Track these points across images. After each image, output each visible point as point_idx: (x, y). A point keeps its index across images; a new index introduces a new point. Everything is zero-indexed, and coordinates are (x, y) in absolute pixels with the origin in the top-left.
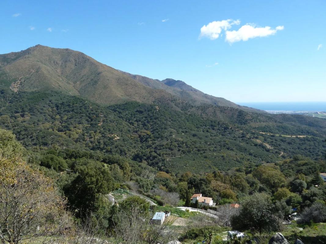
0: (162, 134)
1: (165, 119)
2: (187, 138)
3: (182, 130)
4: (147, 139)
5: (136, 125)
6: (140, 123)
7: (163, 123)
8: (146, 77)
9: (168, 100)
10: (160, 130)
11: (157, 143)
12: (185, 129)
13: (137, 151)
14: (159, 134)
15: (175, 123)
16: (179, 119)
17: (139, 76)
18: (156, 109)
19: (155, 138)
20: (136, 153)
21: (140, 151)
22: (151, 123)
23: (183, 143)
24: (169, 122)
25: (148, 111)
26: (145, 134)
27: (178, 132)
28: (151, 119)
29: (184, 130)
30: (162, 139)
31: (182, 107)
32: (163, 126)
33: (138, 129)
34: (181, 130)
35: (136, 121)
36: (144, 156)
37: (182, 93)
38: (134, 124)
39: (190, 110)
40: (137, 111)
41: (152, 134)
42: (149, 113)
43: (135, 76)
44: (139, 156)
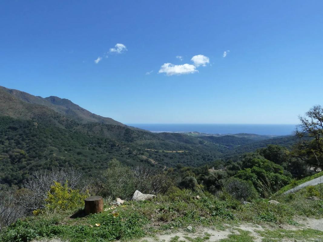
0: (40, 152)
1: (45, 136)
2: (70, 156)
3: (65, 148)
4: (20, 159)
5: (7, 144)
6: (13, 141)
7: (43, 141)
8: (25, 93)
9: (50, 117)
10: (38, 148)
11: (33, 163)
12: (69, 146)
13: (5, 174)
14: (36, 153)
15: (57, 141)
16: (62, 136)
17: (17, 91)
18: (34, 126)
19: (31, 157)
20: (4, 176)
21: (9, 174)
22: (27, 141)
23: (65, 161)
24: (50, 140)
25: (24, 128)
26: (17, 154)
27: (59, 150)
28: (27, 137)
29: (68, 148)
30: (40, 159)
31: (67, 125)
32: (42, 144)
33: (9, 148)
34: (63, 148)
35: (8, 139)
36: (15, 179)
37: (67, 112)
38: (5, 142)
39: (76, 127)
40: (10, 128)
41: (28, 153)
42: (26, 129)
43: (11, 91)
44: (8, 180)
